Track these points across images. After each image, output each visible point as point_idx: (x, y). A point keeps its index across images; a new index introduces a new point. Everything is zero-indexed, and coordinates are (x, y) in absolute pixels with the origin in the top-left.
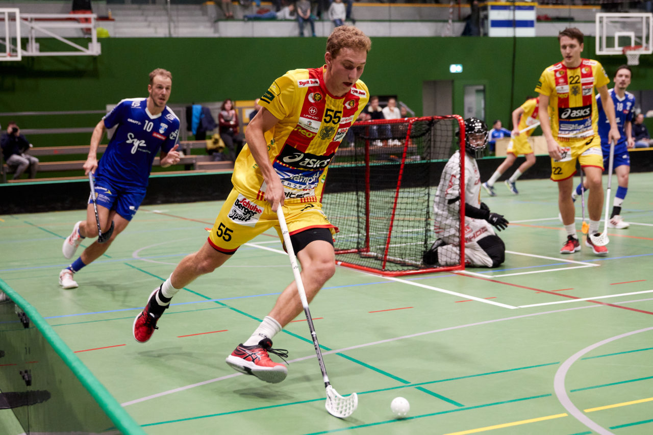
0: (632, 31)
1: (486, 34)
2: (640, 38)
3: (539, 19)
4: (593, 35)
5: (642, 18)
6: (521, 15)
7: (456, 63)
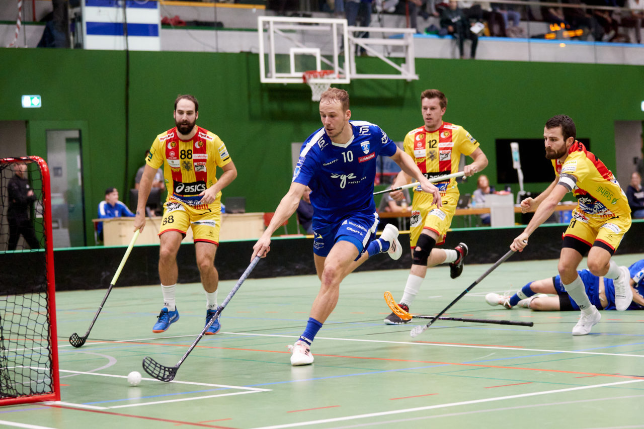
0: (317, 47)
1: (79, 46)
2: (330, 58)
3: (165, 24)
4: (254, 51)
5: (331, 25)
6: (138, 16)
7: (31, 92)
